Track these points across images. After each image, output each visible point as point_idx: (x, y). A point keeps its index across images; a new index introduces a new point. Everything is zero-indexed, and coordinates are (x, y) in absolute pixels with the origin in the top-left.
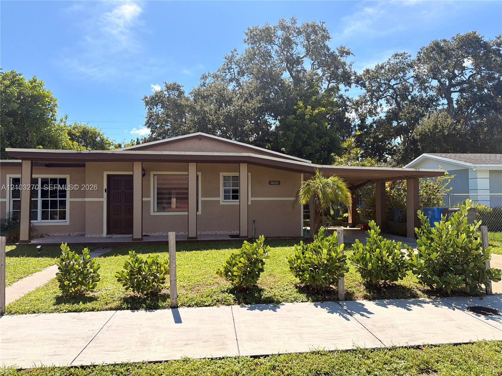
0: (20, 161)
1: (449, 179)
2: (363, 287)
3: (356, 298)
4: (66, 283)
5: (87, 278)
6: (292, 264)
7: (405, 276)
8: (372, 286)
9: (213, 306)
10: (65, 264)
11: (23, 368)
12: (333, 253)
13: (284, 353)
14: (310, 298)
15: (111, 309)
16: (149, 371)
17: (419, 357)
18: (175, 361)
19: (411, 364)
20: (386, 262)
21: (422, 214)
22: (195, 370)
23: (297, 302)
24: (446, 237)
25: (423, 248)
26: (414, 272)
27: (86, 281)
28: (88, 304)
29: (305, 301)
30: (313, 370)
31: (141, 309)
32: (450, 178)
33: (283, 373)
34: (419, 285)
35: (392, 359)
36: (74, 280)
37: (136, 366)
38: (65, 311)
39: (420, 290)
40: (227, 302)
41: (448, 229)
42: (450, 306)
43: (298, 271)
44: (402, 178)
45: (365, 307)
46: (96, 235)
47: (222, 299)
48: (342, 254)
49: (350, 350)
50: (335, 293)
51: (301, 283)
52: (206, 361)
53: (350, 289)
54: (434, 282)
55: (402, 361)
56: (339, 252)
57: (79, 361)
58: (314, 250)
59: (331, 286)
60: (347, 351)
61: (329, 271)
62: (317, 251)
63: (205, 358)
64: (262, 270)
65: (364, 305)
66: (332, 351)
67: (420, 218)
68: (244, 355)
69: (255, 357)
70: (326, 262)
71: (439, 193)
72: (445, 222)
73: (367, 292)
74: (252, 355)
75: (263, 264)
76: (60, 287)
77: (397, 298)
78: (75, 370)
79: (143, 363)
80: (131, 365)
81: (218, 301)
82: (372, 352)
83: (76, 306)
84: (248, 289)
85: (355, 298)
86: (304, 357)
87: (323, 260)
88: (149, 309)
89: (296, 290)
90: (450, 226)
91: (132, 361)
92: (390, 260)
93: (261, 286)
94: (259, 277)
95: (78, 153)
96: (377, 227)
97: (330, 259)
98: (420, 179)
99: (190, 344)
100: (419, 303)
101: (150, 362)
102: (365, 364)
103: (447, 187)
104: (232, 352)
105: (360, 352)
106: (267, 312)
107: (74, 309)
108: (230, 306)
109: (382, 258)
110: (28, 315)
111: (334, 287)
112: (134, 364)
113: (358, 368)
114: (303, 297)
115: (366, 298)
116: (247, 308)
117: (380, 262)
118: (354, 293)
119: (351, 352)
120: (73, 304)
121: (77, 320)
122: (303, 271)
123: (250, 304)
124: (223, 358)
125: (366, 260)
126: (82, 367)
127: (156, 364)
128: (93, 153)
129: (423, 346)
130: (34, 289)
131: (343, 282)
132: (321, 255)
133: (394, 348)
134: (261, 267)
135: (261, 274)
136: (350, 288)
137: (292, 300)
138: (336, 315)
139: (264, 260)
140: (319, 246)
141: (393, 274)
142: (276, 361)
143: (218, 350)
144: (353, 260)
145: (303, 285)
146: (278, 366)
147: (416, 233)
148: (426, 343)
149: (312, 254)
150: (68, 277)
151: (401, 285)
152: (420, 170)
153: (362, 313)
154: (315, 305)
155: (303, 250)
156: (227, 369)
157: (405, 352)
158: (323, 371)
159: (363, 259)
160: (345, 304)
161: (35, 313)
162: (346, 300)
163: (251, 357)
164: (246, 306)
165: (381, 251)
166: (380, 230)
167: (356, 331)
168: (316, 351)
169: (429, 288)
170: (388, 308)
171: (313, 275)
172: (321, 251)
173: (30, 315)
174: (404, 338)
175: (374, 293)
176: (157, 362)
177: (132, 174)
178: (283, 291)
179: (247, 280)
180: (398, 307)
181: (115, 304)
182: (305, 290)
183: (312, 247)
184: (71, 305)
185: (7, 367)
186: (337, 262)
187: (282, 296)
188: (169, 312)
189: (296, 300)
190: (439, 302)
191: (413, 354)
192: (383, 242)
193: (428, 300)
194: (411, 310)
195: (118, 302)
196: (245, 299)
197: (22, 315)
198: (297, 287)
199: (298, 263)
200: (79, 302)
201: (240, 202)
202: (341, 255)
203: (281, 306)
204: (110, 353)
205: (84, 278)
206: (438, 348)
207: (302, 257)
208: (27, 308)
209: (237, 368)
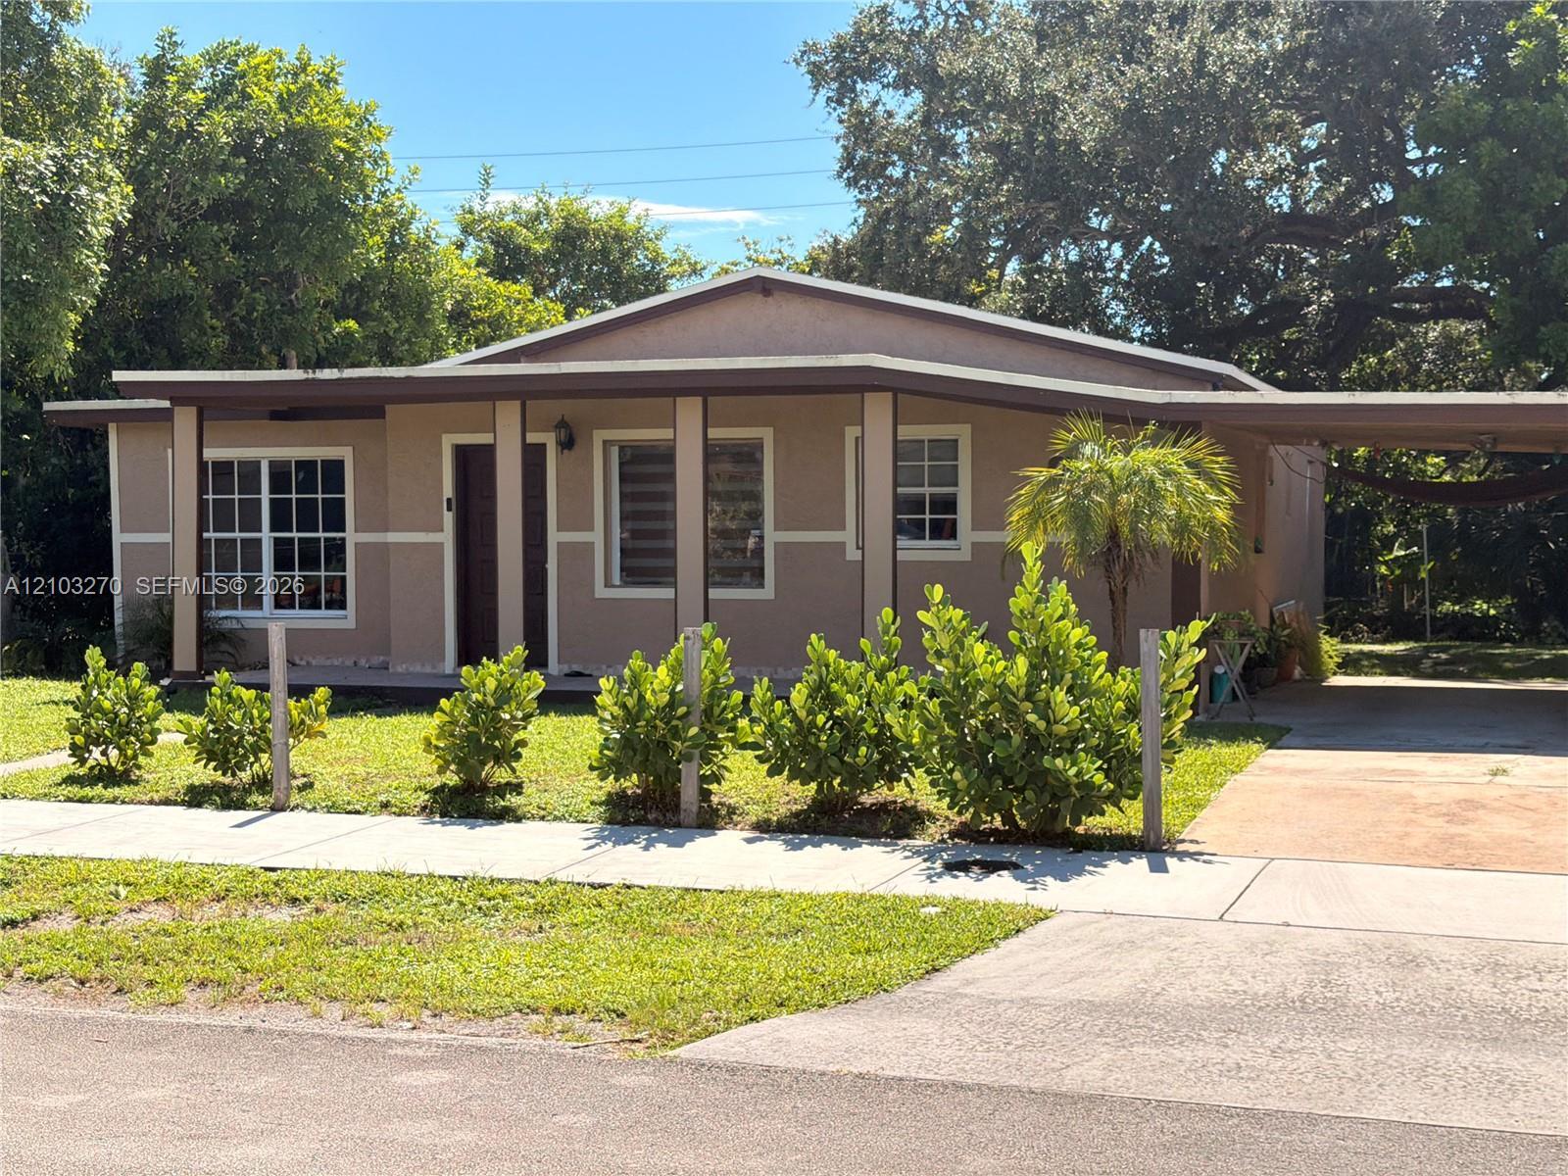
3: (729, 826)
9: (363, 813)
28: (114, 789)
40: (400, 808)
46: (423, 665)
47: (396, 802)
83: (86, 792)
84: (482, 787)
85: (726, 823)
108: (401, 817)
120: (83, 787)
123: (450, 816)
131: (695, 777)
137: (556, 817)
162: (700, 826)
164: (437, 820)
167: (551, 861)
168: (388, 871)
177: (492, 442)
181: (166, 794)
184: (78, 790)
196: (448, 804)
200: (97, 785)
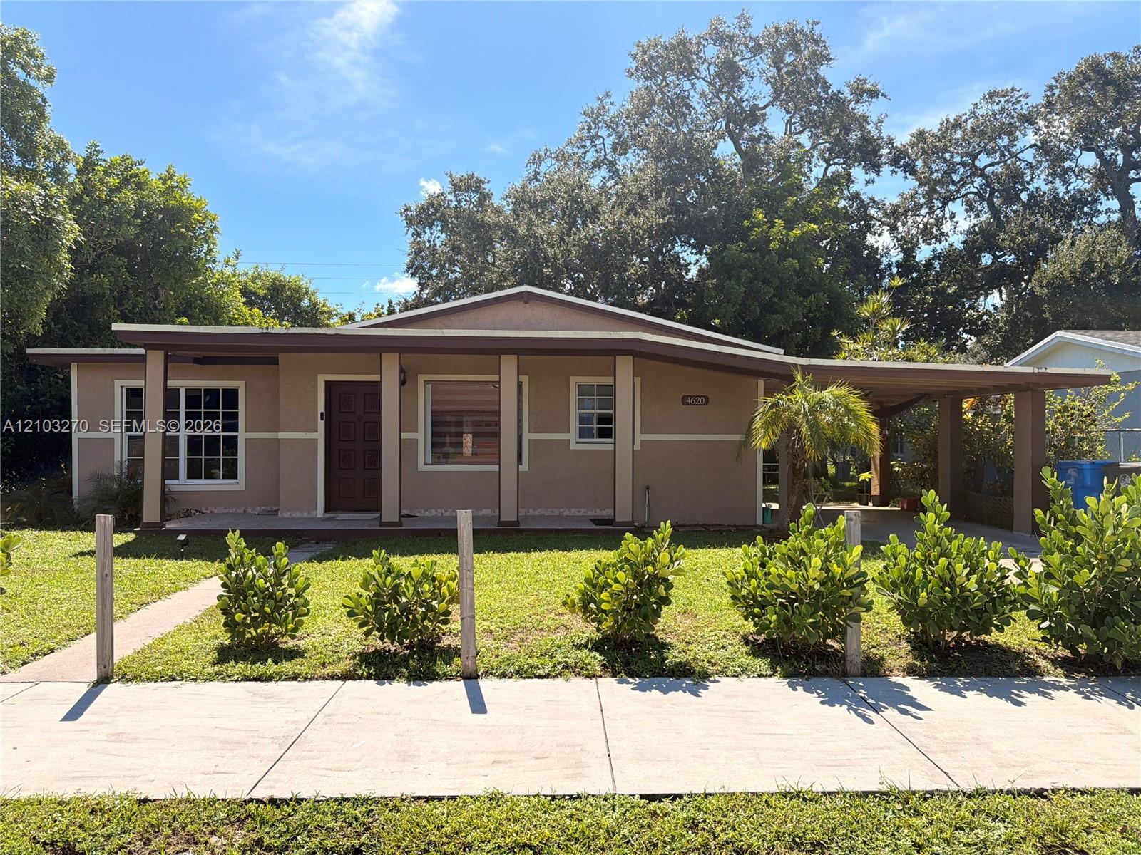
0: (142, 351)
1: (1121, 392)
2: (904, 647)
3: (888, 672)
4: (239, 617)
5: (282, 607)
6: (737, 588)
7: (1009, 624)
8: (927, 645)
9: (554, 677)
10: (237, 575)
11: (150, 798)
12: (835, 566)
13: (717, 792)
14: (778, 669)
15: (333, 677)
16: (414, 817)
17: (1043, 817)
18: (471, 797)
19: (1023, 834)
20: (963, 589)
21: (1052, 476)
22: (516, 821)
23: (748, 676)
24: (1114, 534)
25: (1056, 558)
26: (1032, 616)
27: (280, 615)
28: (285, 664)
29: (766, 676)
30: (784, 833)
31: (397, 678)
32: (1124, 391)
33: (715, 838)
34: (1042, 646)
35: (975, 819)
36: (255, 611)
37: (387, 804)
38: (236, 677)
39: (1045, 658)
40: (587, 670)
41: (1120, 513)
42: (1121, 699)
43: (752, 606)
44: (1002, 390)
45: (910, 694)
46: (302, 512)
47: (576, 663)
48: (857, 569)
49: (873, 793)
50: (839, 657)
51: (758, 633)
52: (540, 801)
53: (874, 650)
54: (1081, 639)
55: (1001, 825)
56: (849, 563)
57: (266, 788)
58: (789, 557)
59: (829, 642)
60: (866, 794)
61: (826, 608)
62: (796, 562)
63: (538, 795)
64: (666, 601)
65: (908, 689)
66: (830, 793)
67: (1049, 486)
68: (627, 792)
69: (651, 798)
70: (817, 587)
71: (1095, 425)
72: (1113, 498)
73: (916, 659)
74: (643, 793)
75: (669, 586)
76: (225, 625)
77: (989, 675)
78: (257, 808)
79: (403, 800)
80: (375, 801)
81: (566, 667)
82: (926, 799)
83: (259, 668)
84: (633, 642)
85: (885, 671)
86: (763, 803)
87: (810, 582)
88: (414, 680)
89: (746, 649)
90: (1125, 506)
91: (378, 795)
92: (972, 585)
93: (664, 636)
94: (660, 617)
95: (262, 333)
96: (943, 505)
97: (828, 580)
98: (1049, 392)
99: (504, 762)
100: (1043, 689)
101: (418, 798)
102: (909, 827)
103: (1117, 412)
104: (597, 784)
105: (896, 798)
106: (680, 697)
107: (255, 675)
108: (594, 680)
109: (952, 579)
110: (159, 684)
111: (836, 645)
112: (383, 801)
113: (893, 835)
114: (762, 664)
115: (911, 671)
116: (632, 686)
117: (947, 589)
118: (883, 658)
119: (876, 797)
120: (253, 663)
121: (262, 699)
122: (763, 607)
123: (639, 676)
124: (579, 797)
125: (914, 584)
126: (273, 801)
127: (431, 802)
128: (295, 334)
129: (1053, 791)
130: (172, 629)
131: (859, 633)
132: (807, 571)
133: (980, 794)
134: (664, 594)
135: (665, 609)
136: (874, 647)
137: (736, 672)
138: (840, 710)
139: (671, 578)
140: (802, 549)
141: (980, 619)
142: (700, 810)
143: (567, 777)
144: (882, 583)
145: (761, 638)
146: (704, 821)
147: (1038, 522)
148: (1059, 785)
149: (784, 566)
150: (243, 604)
151: (997, 645)
152: (1047, 371)
153: (902, 706)
154: (790, 685)
155: (763, 557)
156: (587, 821)
157: (1007, 804)
158: (808, 837)
159: (907, 580)
160: (861, 684)
161: (174, 679)
162: (864, 674)
163: (642, 797)
164: (631, 680)
165: (950, 564)
166: (948, 514)
167: (889, 748)
168: (792, 790)
169: (1068, 653)
170: (966, 697)
171: (785, 616)
172: (807, 562)
173: (165, 684)
174: (1005, 770)
175: (932, 660)
176: (433, 798)
177: (379, 380)
178: (715, 650)
179: (631, 623)
180: (991, 697)
181: (342, 665)
182: (768, 650)
183: (785, 550)
184: (249, 666)
185: (117, 793)
186: (843, 588)
187: (712, 661)
188: (458, 687)
189: (745, 671)
190: (1092, 687)
191: (1027, 809)
192: (956, 543)
193: (1064, 682)
194: (1024, 704)
195: (347, 662)
196: (627, 664)
197: (147, 684)
198: (747, 643)
199: (751, 588)
200: (266, 660)
201: (615, 443)
202: (853, 571)
203: (709, 684)
204: (332, 773)
205: (277, 608)
206: (1089, 798)
207: (760, 575)
208: (158, 668)
209: (611, 820)
